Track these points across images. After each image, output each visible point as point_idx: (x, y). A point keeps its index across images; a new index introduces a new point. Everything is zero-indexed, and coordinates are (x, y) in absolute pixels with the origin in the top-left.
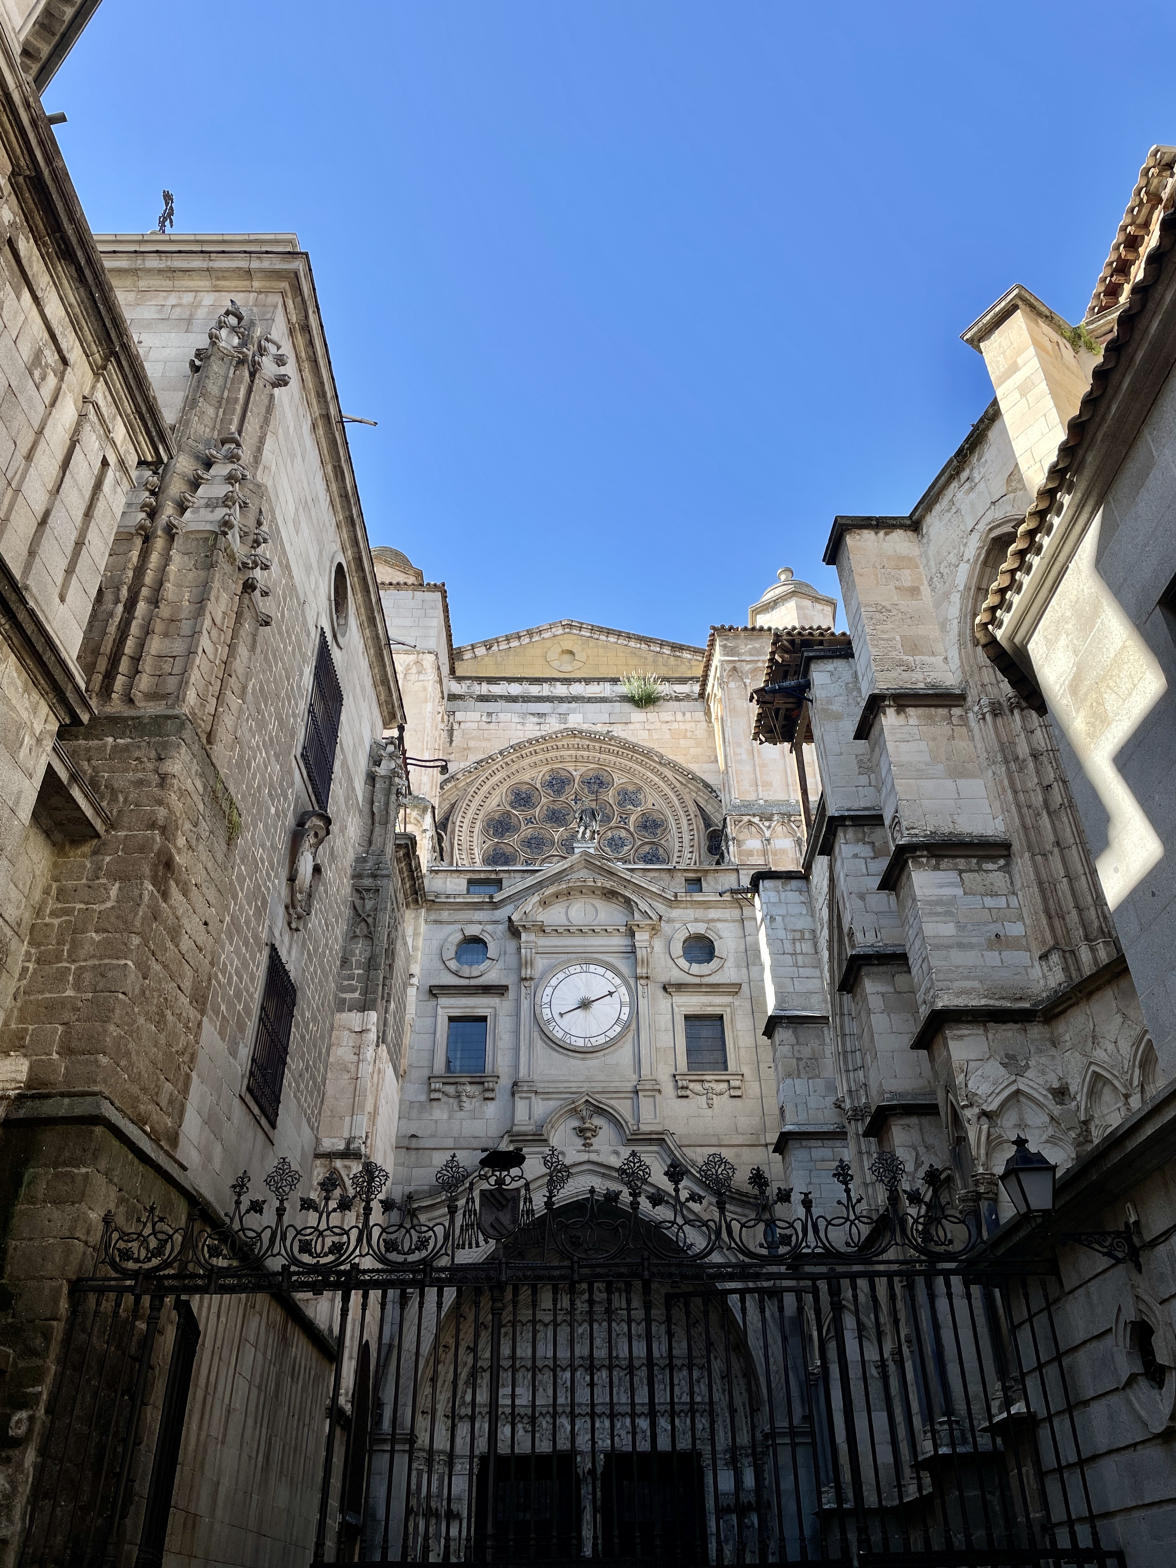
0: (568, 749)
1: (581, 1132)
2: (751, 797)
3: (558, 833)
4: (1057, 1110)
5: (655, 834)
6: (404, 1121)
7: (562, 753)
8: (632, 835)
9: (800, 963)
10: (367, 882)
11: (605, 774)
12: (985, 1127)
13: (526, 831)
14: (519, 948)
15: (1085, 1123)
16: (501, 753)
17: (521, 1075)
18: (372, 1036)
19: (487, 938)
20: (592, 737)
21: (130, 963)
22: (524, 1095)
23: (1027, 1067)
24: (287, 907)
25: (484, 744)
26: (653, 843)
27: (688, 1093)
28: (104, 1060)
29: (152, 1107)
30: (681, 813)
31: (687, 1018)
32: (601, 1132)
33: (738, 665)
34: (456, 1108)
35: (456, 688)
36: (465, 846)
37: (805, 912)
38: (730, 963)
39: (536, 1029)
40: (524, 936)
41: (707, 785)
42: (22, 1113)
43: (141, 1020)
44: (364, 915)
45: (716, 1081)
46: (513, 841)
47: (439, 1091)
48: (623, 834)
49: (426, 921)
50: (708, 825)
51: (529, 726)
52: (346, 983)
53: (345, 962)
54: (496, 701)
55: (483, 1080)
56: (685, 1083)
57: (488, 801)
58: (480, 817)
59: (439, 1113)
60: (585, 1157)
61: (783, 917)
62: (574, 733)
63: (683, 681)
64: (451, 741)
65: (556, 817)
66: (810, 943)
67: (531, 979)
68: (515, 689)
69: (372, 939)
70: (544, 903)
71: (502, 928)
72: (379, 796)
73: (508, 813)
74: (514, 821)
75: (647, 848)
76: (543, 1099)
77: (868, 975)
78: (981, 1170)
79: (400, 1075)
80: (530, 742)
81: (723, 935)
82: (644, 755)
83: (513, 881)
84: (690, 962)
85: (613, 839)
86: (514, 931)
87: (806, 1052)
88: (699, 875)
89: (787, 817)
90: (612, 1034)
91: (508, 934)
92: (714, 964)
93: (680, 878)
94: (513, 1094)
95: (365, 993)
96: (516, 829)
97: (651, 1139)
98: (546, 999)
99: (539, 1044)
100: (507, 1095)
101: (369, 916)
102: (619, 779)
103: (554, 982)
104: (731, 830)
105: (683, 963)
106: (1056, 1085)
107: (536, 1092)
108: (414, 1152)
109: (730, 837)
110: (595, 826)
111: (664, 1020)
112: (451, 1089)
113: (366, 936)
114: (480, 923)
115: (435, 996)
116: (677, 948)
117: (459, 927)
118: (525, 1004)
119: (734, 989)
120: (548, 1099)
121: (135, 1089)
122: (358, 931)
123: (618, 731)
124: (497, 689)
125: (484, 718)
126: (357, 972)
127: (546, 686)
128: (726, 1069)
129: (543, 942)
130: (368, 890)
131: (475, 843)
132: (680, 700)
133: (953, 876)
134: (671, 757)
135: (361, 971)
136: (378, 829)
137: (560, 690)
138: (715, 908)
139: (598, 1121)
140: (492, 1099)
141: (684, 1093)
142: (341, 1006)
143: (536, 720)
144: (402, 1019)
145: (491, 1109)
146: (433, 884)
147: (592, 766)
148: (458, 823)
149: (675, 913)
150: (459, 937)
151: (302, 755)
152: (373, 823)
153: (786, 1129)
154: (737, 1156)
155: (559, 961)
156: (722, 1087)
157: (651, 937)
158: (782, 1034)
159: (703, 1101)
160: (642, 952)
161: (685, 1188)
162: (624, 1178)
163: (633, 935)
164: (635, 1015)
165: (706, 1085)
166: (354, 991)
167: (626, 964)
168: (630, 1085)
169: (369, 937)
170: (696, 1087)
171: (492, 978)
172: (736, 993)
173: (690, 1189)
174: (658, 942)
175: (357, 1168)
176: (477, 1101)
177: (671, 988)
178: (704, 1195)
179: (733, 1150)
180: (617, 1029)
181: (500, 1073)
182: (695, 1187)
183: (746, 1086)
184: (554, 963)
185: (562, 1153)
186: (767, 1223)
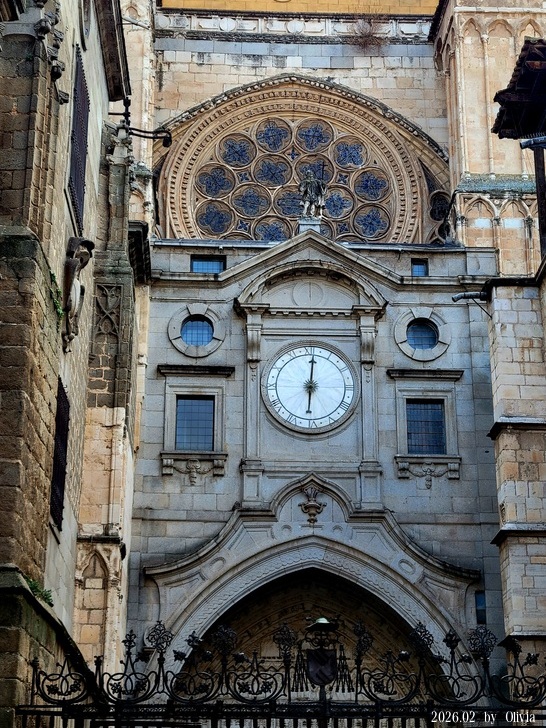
0: (286, 97)
1: (306, 508)
2: (481, 170)
3: (274, 192)
5: (376, 195)
6: (138, 494)
7: (279, 102)
8: (352, 196)
9: (527, 372)
10: (109, 279)
11: (325, 127)
13: (241, 188)
14: (245, 330)
16: (214, 101)
17: (249, 454)
18: (120, 431)
19: (213, 319)
20: (311, 84)
21: (20, 461)
22: (252, 473)
25: (195, 90)
26: (374, 205)
27: (408, 474)
28: (13, 541)
29: (32, 564)
30: (405, 173)
31: (409, 401)
32: (325, 509)
33: (475, 17)
34: (187, 482)
35: (164, 22)
36: (178, 204)
37: (535, 320)
38: (453, 349)
39: (263, 409)
40: (250, 319)
41: (433, 143)
43: (26, 503)
44: (107, 313)
45: (435, 464)
46: (228, 199)
47: (171, 466)
48: (343, 194)
49: (151, 299)
50: (431, 187)
51: (244, 70)
52: (95, 379)
53: (92, 359)
54: (208, 39)
55: (212, 457)
56: (406, 465)
57: (201, 154)
58: (193, 172)
59: (172, 487)
60: (310, 531)
61: (514, 325)
62: (292, 80)
63: (411, 19)
64: (161, 86)
65: (273, 174)
66: (538, 352)
68: (228, 25)
69: (117, 337)
70: (269, 284)
71: (227, 308)
72: (114, 188)
73: (221, 168)
74: (228, 176)
75: (367, 210)
76: (270, 477)
79: (136, 453)
80: (245, 88)
81: (446, 319)
82: (368, 107)
83: (237, 259)
84: (414, 346)
85: (331, 199)
86: (239, 311)
87: (528, 456)
88: (425, 256)
89: (518, 196)
90: (336, 416)
91: (233, 313)
92: (437, 350)
93: (407, 260)
94: (242, 472)
95: (113, 389)
96: (231, 185)
97: (372, 517)
98: (271, 381)
99: (265, 425)
100: (235, 473)
101: (112, 313)
102: (339, 132)
103: (279, 364)
104: (460, 208)
105: (406, 348)
107: (264, 472)
108: (149, 523)
109: (459, 215)
110: (322, 202)
111: (386, 404)
112: (182, 466)
113: (110, 334)
114: (205, 302)
115: (164, 375)
116: (402, 332)
117: (184, 305)
118: (252, 386)
119: (455, 376)
120: (275, 478)
121: (27, 556)
122: (102, 328)
123: (339, 78)
124: (209, 24)
125: (195, 59)
126: (104, 368)
127: (262, 22)
128: (444, 452)
129: (269, 324)
130: (110, 288)
131: (188, 201)
132: (408, 43)
134: (395, 110)
135: (108, 368)
136: (115, 221)
137: (278, 27)
138: (440, 292)
139: (324, 499)
140: (222, 476)
141: (403, 475)
142: (92, 401)
143: (250, 62)
144: (135, 399)
145: (220, 485)
146: (158, 261)
147: (311, 117)
148: (170, 179)
149: (401, 297)
150: (185, 315)
151: (69, 186)
152: (109, 215)
153: (506, 527)
154: (452, 533)
155: (286, 343)
156: (440, 469)
157: (376, 321)
158: (507, 440)
159: (422, 482)
160: (367, 337)
161: (402, 561)
162: (346, 551)
163: (358, 319)
164: (359, 399)
165: (426, 468)
166: (102, 388)
167: (350, 348)
168: (353, 467)
169: (114, 335)
170: (416, 469)
171: (218, 358)
172: (458, 379)
173: (407, 562)
174: (382, 327)
175: (116, 552)
176: (207, 478)
177: (396, 374)
178: (419, 569)
179: (449, 528)
180: (342, 412)
181: (229, 451)
182: (412, 561)
183: (464, 468)
184: (280, 345)
185: (288, 527)
186: (477, 592)
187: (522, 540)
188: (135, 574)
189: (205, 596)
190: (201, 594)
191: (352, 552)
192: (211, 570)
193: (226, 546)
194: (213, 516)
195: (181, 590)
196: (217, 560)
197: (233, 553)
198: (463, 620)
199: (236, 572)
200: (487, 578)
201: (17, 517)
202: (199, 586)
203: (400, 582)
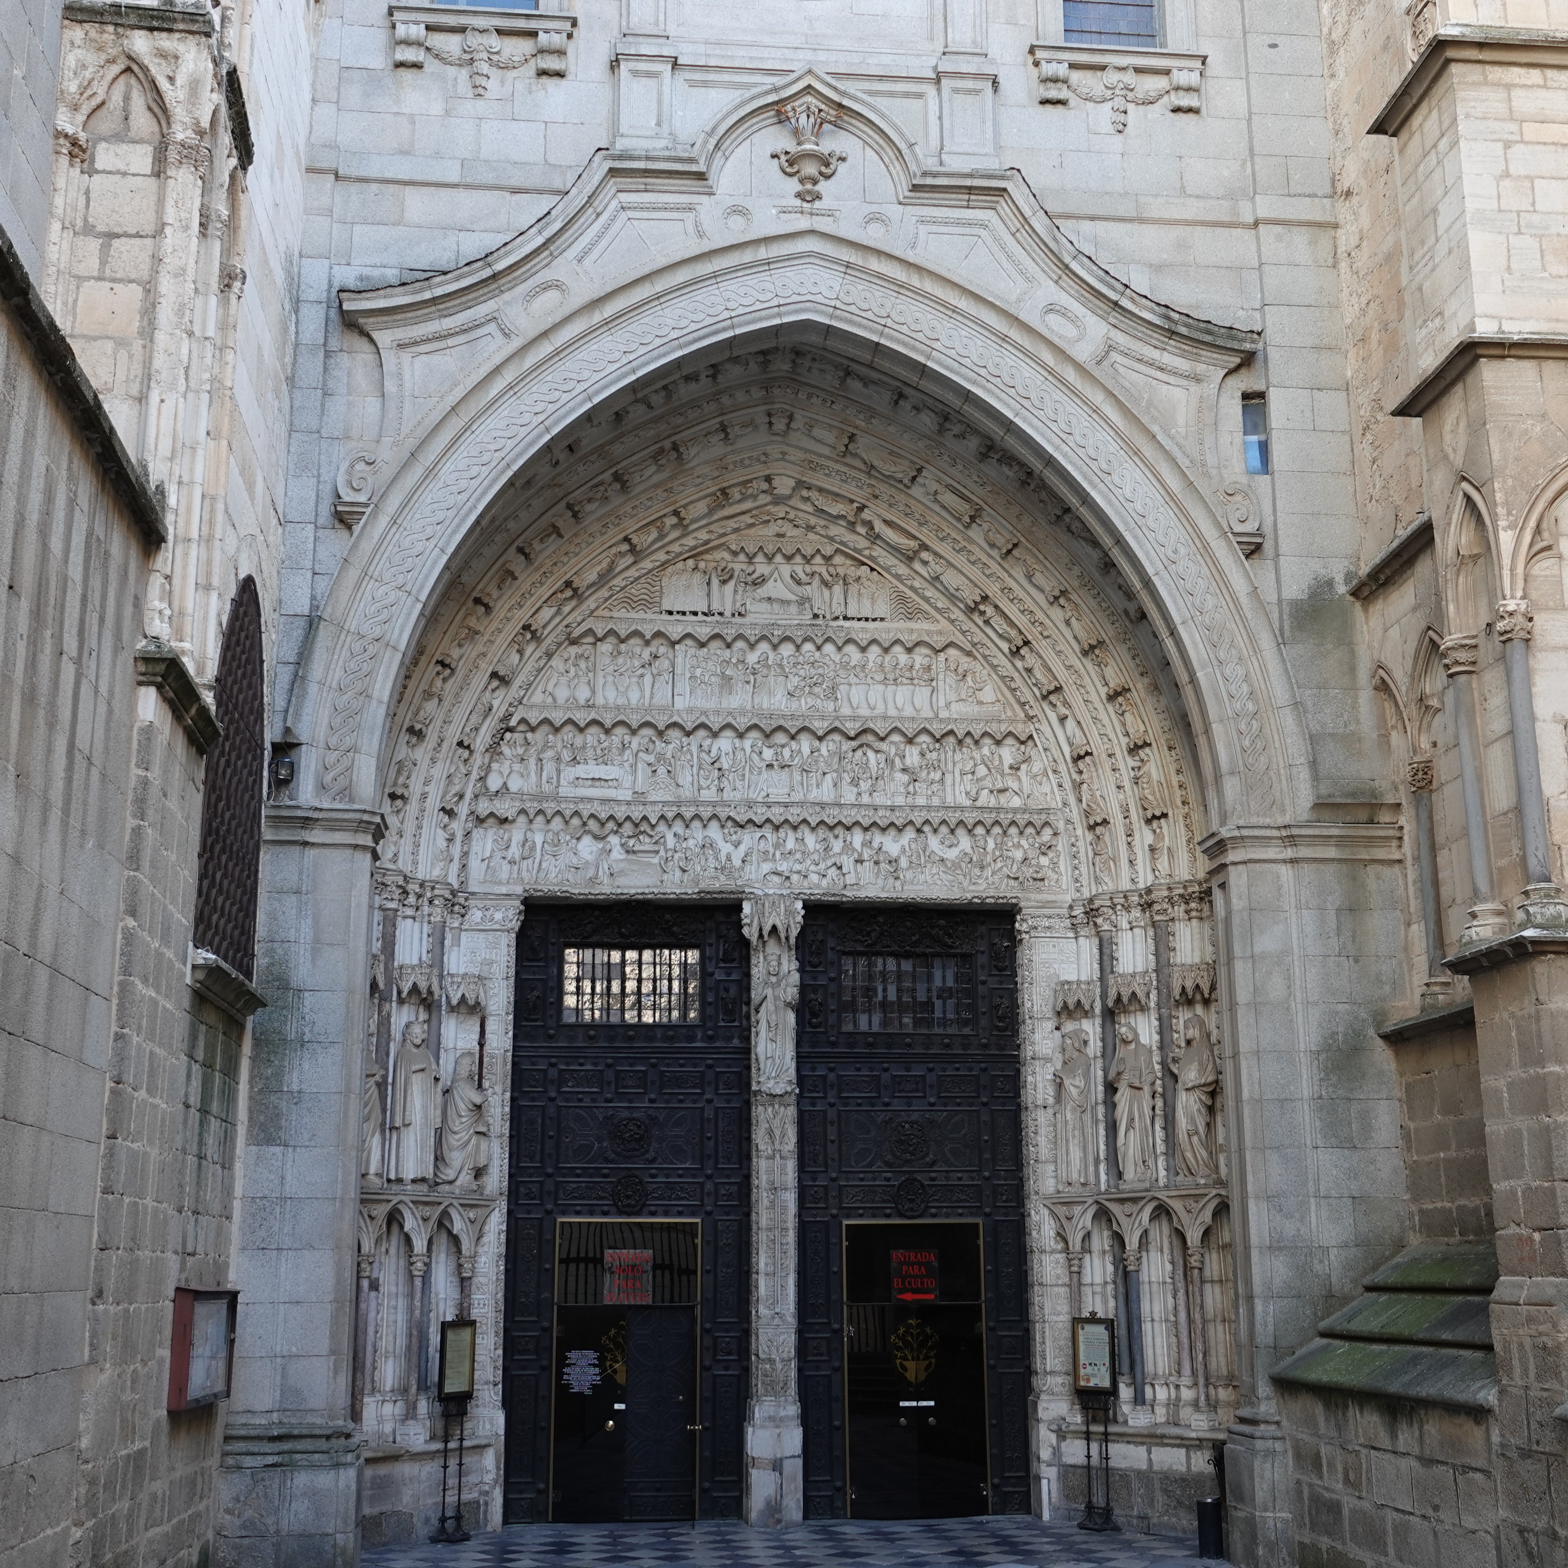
1: (792, 163)
6: (325, 109)
17: (636, 17)
22: (643, 66)
27: (1066, 94)
32: (842, 168)
34: (464, 88)
45: (1138, 70)
47: (418, 44)
55: (533, 25)
56: (1062, 70)
59: (419, 98)
60: (804, 223)
76: (692, 84)
94: (614, 64)
97: (970, 190)
100: (598, 68)
107: (675, 64)
108: (355, 188)
112: (451, 44)
120: (705, 84)
128: (1163, 45)
139: (840, 143)
140: (560, 75)
141: (1054, 93)
145: (555, 98)
156: (1153, 84)
159: (1104, 114)
161: (1050, 309)
162: (900, 275)
165: (1111, 77)
168: (921, 64)
170: (1085, 80)
173: (1063, 312)
175: (197, 61)
176: (521, 78)
181: (579, 17)
182: (1078, 309)
183: (1213, 82)
185: (739, 211)
186: (1246, 396)
188: (315, 314)
189: (509, 376)
190: (497, 370)
191: (915, 277)
192: (526, 310)
193: (571, 254)
194: (536, 181)
195: (446, 358)
196: (546, 287)
198: (1211, 460)
199: (597, 317)
200: (1274, 357)
202: (494, 351)
203: (1048, 358)
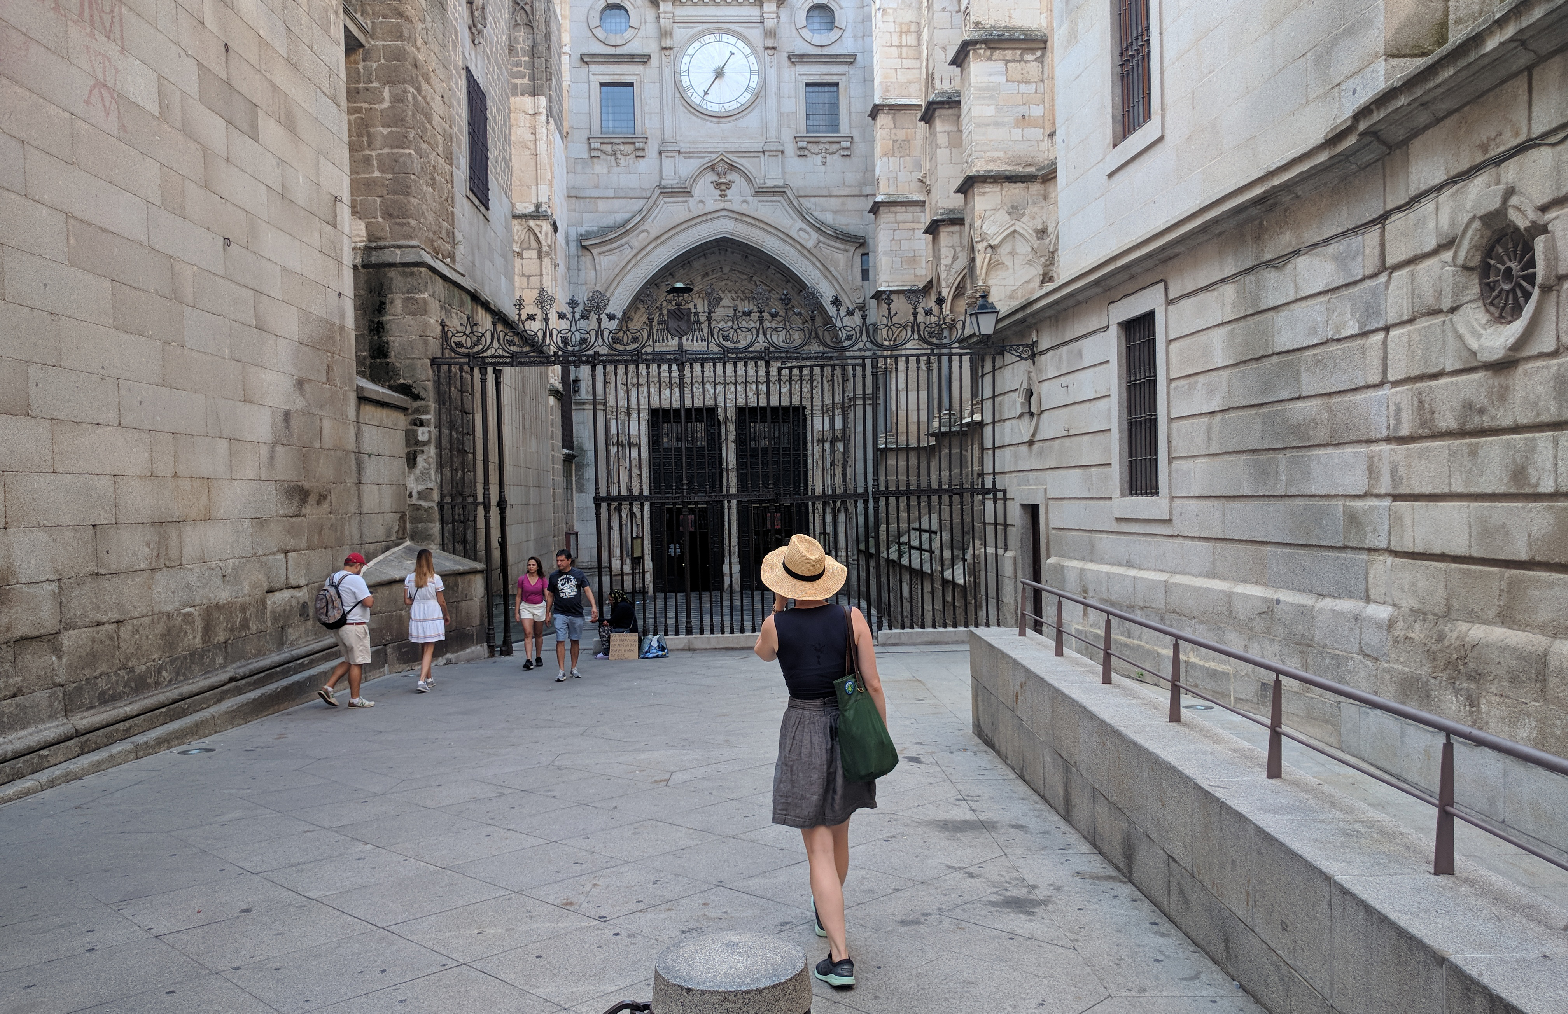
1: (718, 185)
4: (1036, 243)
6: (571, 175)
9: (904, 56)
12: (988, 256)
14: (658, 18)
15: (1053, 253)
17: (666, 136)
18: (543, 118)
19: (629, 7)
21: (412, 152)
22: (670, 154)
23: (1024, 214)
24: (470, 28)
27: (806, 153)
28: (413, 223)
29: (440, 242)
31: (808, 85)
32: (734, 185)
34: (613, 163)
38: (848, 33)
39: (678, 95)
40: (663, 7)
42: (374, 260)
43: (425, 188)
45: (830, 142)
47: (598, 149)
52: (515, 69)
53: (511, 49)
55: (634, 140)
56: (804, 144)
59: (600, 168)
60: (721, 205)
61: (895, 10)
66: (914, 36)
67: (671, 48)
69: (532, 27)
76: (685, 158)
77: (940, 116)
78: (980, 284)
79: (564, 137)
84: (813, 31)
87: (901, 134)
90: (743, 100)
91: (647, 2)
92: (834, 35)
94: (660, 153)
95: (533, 78)
97: (774, 192)
98: (684, 68)
99: (681, 109)
100: (655, 154)
101: (526, 4)
103: (691, 51)
105: (805, 33)
106: (1040, 227)
107: (679, 152)
108: (582, 201)
111: (788, 88)
112: (608, 148)
113: (526, 24)
115: (586, 63)
116: (802, 18)
118: (667, 73)
119: (850, 60)
120: (689, 158)
121: (431, 235)
122: (518, 19)
126: (523, 59)
128: (838, 131)
129: (680, 11)
133: (1001, 65)
135: (527, 59)
139: (733, 176)
140: (643, 157)
141: (802, 152)
142: (515, 90)
144: (561, 88)
145: (642, 165)
150: (603, 4)
153: (879, 198)
154: (843, 204)
155: (696, 30)
156: (835, 147)
157: (778, 7)
158: (883, 119)
159: (818, 159)
160: (770, 23)
161: (800, 229)
162: (752, 221)
163: (762, 6)
164: (763, 84)
165: (821, 146)
166: (523, 77)
167: (755, 34)
168: (758, 147)
169: (530, 25)
170: (813, 147)
171: (635, 47)
172: (852, 63)
173: (804, 230)
174: (784, 14)
175: (546, 227)
176: (631, 159)
177: (796, 59)
178: (815, 236)
179: (841, 200)
180: (748, 96)
181: (648, 136)
182: (808, 229)
183: (855, 146)
184: (691, 32)
185: (702, 202)
186: (863, 255)
187: (893, 209)
188: (573, 246)
189: (633, 262)
190: (630, 261)
191: (757, 222)
192: (637, 240)
193: (650, 220)
194: (638, 194)
195: (614, 258)
196: (643, 231)
197: (655, 225)
198: (850, 278)
199: (659, 241)
200: (871, 242)
201: (415, 202)
202: (628, 253)
203: (799, 247)
